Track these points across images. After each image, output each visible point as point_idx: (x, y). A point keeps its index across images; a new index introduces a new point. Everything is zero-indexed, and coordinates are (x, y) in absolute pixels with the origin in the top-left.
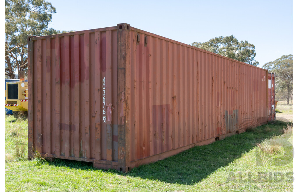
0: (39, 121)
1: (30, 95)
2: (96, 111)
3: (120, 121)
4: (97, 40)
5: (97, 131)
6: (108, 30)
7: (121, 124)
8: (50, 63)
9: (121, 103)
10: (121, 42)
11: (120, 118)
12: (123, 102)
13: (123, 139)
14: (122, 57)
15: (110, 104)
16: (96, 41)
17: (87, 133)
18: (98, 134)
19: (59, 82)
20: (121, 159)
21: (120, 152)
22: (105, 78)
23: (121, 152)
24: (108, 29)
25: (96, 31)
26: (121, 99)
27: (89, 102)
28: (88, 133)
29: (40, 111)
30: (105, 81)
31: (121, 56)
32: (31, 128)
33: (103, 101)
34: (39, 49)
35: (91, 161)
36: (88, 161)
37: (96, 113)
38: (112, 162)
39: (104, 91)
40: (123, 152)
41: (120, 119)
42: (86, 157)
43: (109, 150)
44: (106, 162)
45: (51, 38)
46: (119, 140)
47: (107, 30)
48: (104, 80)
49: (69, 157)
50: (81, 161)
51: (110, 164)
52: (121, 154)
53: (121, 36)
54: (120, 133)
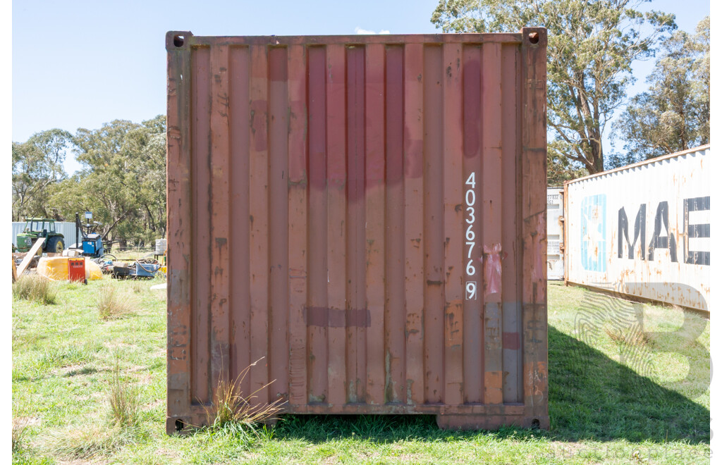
0: (221, 304)
1: (181, 220)
2: (451, 268)
3: (531, 293)
4: (454, 67)
5: (452, 325)
6: (490, 42)
7: (534, 300)
8: (266, 124)
9: (533, 243)
10: (534, 78)
11: (532, 284)
12: (541, 240)
13: (540, 342)
14: (538, 118)
15: (496, 248)
16: (449, 68)
17: (414, 332)
18: (458, 331)
19: (305, 182)
20: (534, 396)
21: (532, 377)
22: (473, 175)
23: (534, 376)
24: (490, 39)
25: (449, 39)
26: (536, 231)
27: (422, 242)
28: (418, 331)
29: (226, 272)
30: (473, 183)
31: (535, 117)
32: (185, 327)
33: (468, 238)
34: (217, 77)
35: (431, 410)
36: (422, 413)
37: (448, 274)
38: (503, 406)
39: (470, 211)
40: (541, 377)
41: (532, 288)
42: (410, 402)
43: (494, 373)
44: (485, 408)
45: (270, 44)
46: (526, 344)
47: (487, 42)
48: (471, 181)
49: (344, 408)
50: (392, 413)
51: (498, 412)
52: (535, 382)
53: (534, 62)
54: (531, 325)
